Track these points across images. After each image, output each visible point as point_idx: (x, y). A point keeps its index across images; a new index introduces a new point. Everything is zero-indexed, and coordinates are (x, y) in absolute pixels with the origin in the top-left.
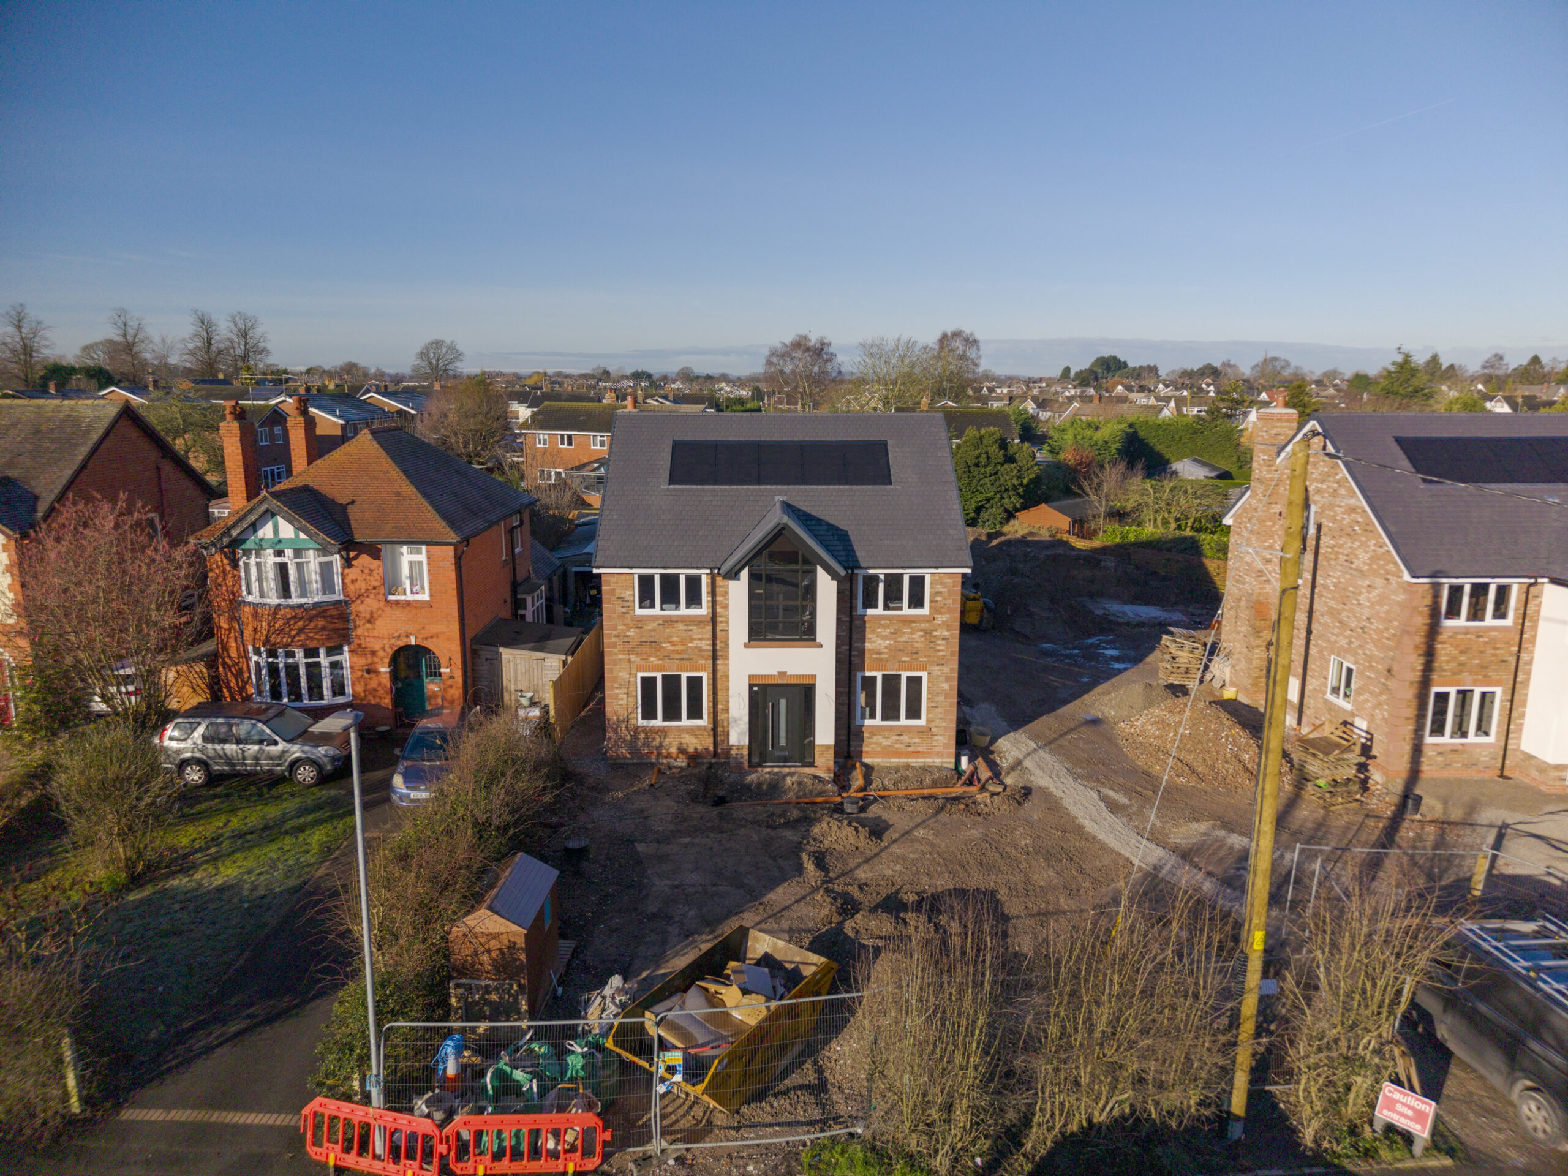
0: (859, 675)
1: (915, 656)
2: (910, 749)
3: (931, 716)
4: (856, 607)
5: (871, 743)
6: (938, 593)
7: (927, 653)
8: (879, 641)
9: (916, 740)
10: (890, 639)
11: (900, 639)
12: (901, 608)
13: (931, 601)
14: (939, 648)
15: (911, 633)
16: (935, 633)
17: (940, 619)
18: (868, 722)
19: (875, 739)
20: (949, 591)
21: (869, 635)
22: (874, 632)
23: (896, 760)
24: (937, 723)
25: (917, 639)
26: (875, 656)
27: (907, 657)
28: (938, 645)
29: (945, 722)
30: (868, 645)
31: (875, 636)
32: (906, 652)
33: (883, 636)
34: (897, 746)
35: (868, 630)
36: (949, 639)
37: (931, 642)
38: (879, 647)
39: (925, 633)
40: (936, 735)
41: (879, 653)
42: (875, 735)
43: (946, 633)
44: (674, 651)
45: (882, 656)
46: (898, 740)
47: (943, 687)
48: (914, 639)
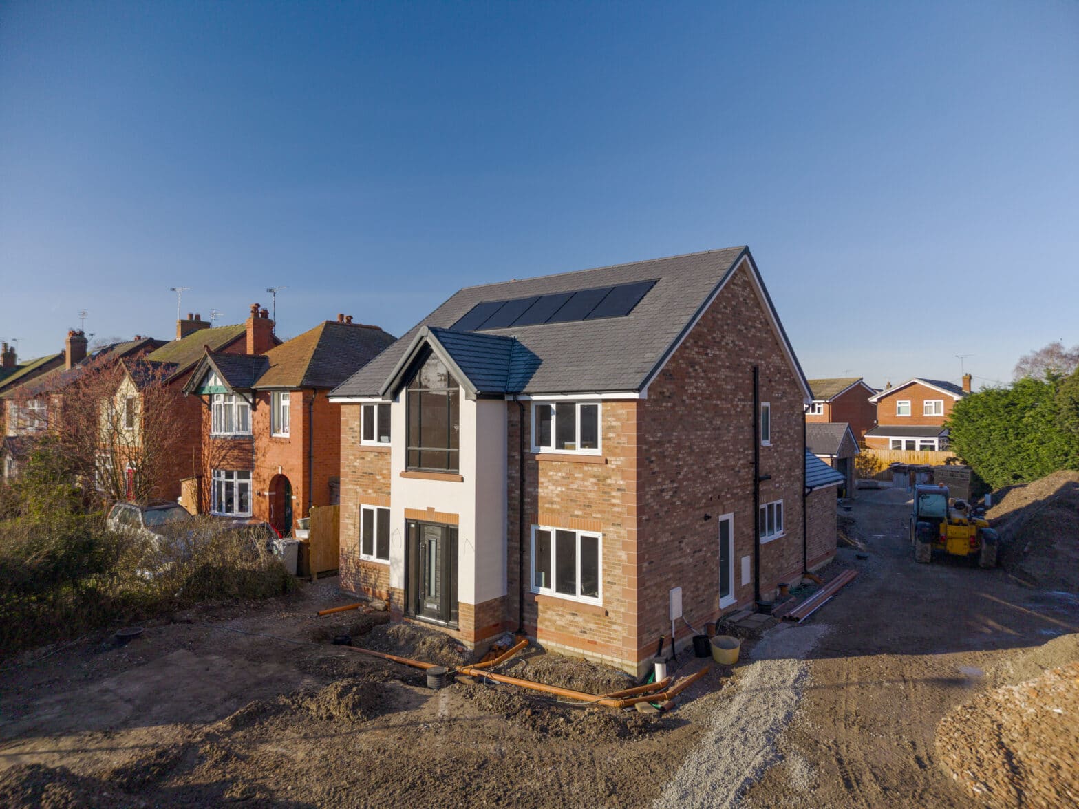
0: (533, 528)
1: (588, 510)
2: (586, 637)
3: (607, 594)
4: (529, 444)
5: (545, 619)
6: (611, 428)
7: (601, 508)
8: (551, 487)
9: (592, 626)
10: (562, 485)
11: (572, 486)
12: (573, 448)
13: (603, 439)
14: (614, 501)
15: (583, 480)
16: (609, 481)
17: (614, 462)
18: (543, 591)
19: (550, 614)
20: (622, 424)
21: (541, 480)
22: (545, 474)
23: (571, 648)
24: (614, 605)
25: (590, 488)
26: (547, 506)
27: (580, 509)
28: (613, 497)
29: (623, 606)
30: (540, 490)
31: (547, 480)
32: (578, 503)
33: (556, 481)
34: (572, 629)
35: (540, 472)
36: (624, 490)
37: (605, 493)
38: (550, 495)
39: (598, 480)
40: (614, 623)
41: (552, 503)
42: (549, 609)
43: (622, 482)
44: (384, 484)
45: (554, 506)
46: (572, 621)
47: (620, 557)
48: (586, 487)
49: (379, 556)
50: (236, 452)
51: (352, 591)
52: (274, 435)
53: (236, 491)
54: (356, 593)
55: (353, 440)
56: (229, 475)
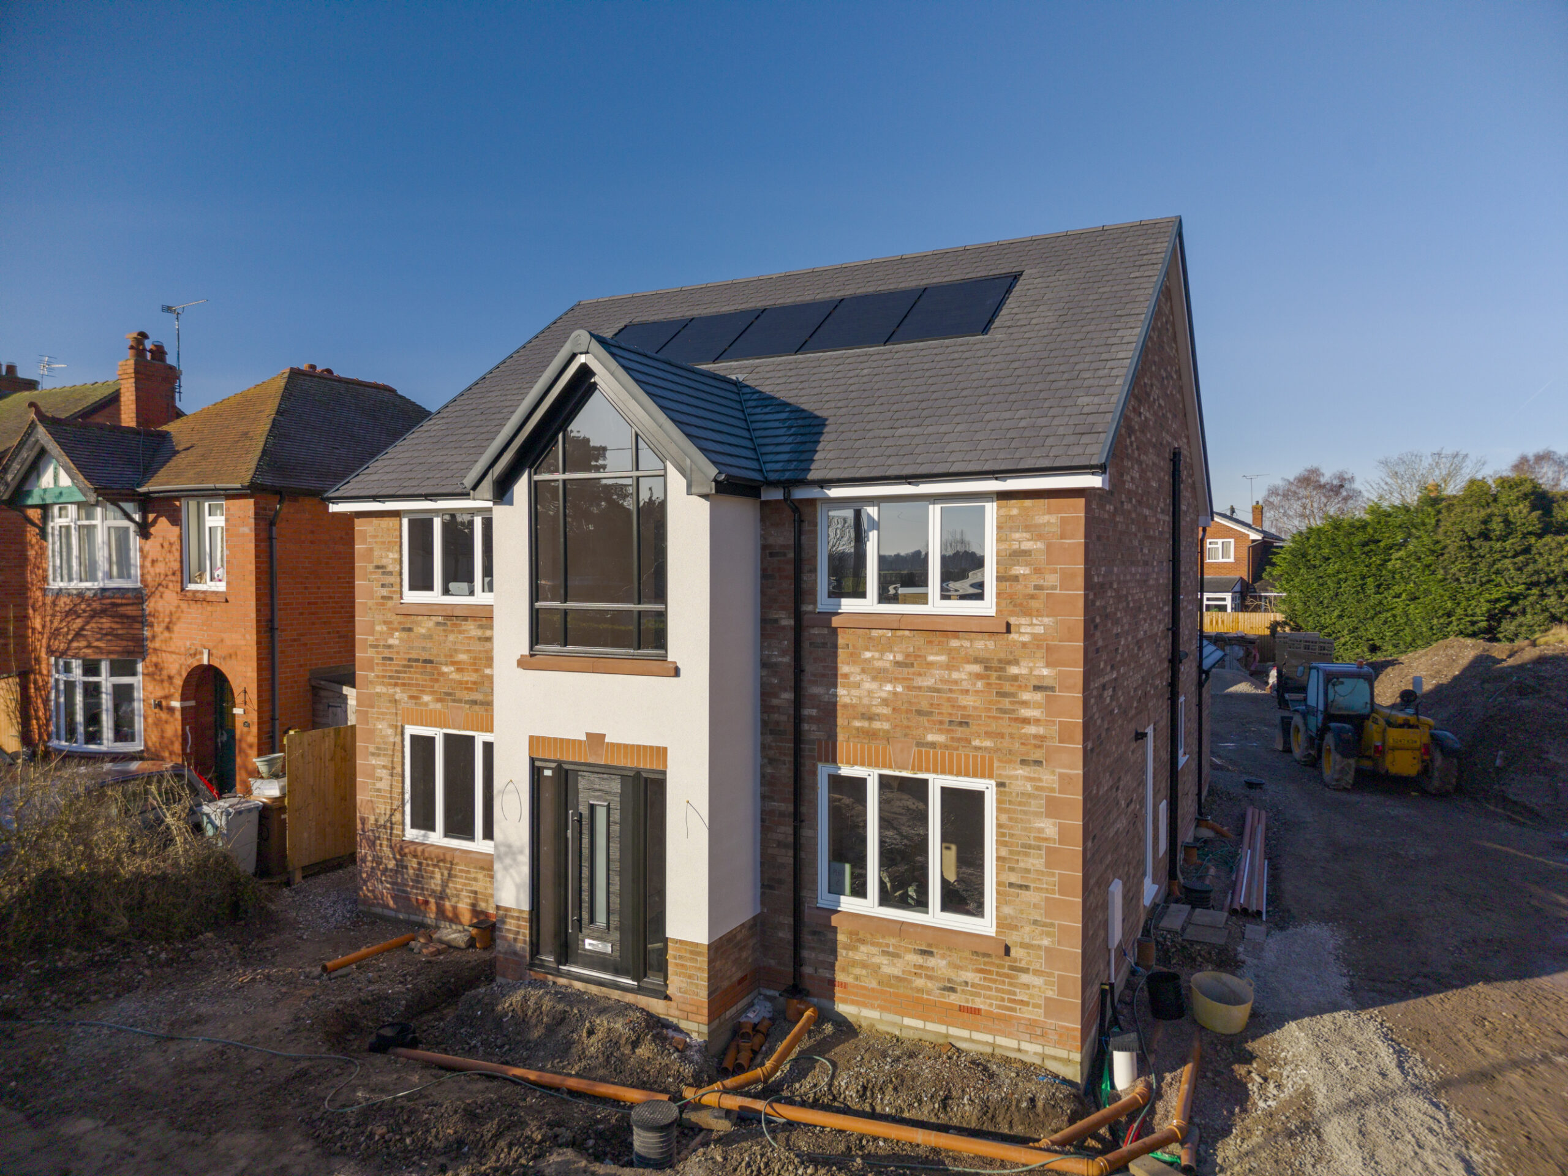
0: (823, 771)
1: (960, 732)
2: (954, 999)
3: (1007, 910)
4: (813, 592)
5: (854, 963)
6: (1019, 555)
7: (993, 727)
8: (869, 685)
9: (970, 976)
10: (894, 680)
11: (919, 682)
12: (923, 599)
13: (998, 579)
14: (1025, 713)
15: (949, 667)
16: (1014, 670)
17: (1027, 629)
18: (848, 903)
19: (864, 952)
20: (1049, 546)
21: (843, 669)
22: (854, 658)
23: (918, 1024)
24: (1026, 933)
25: (965, 685)
26: (857, 724)
27: (940, 731)
28: (1025, 704)
29: (1048, 934)
30: (841, 691)
31: (858, 670)
32: (936, 718)
33: (881, 670)
34: (920, 982)
35: (840, 651)
36: (1052, 689)
37: (1004, 695)
38: (866, 701)
39: (987, 668)
40: (1025, 971)
41: (871, 718)
42: (863, 941)
43: (1045, 672)
44: (460, 682)
45: (877, 725)
46: (921, 967)
47: (1041, 830)
48: (956, 682)
49: (449, 832)
50: (106, 623)
51: (387, 906)
52: (192, 587)
53: (106, 701)
54: (397, 911)
55: (384, 592)
56: (91, 668)
